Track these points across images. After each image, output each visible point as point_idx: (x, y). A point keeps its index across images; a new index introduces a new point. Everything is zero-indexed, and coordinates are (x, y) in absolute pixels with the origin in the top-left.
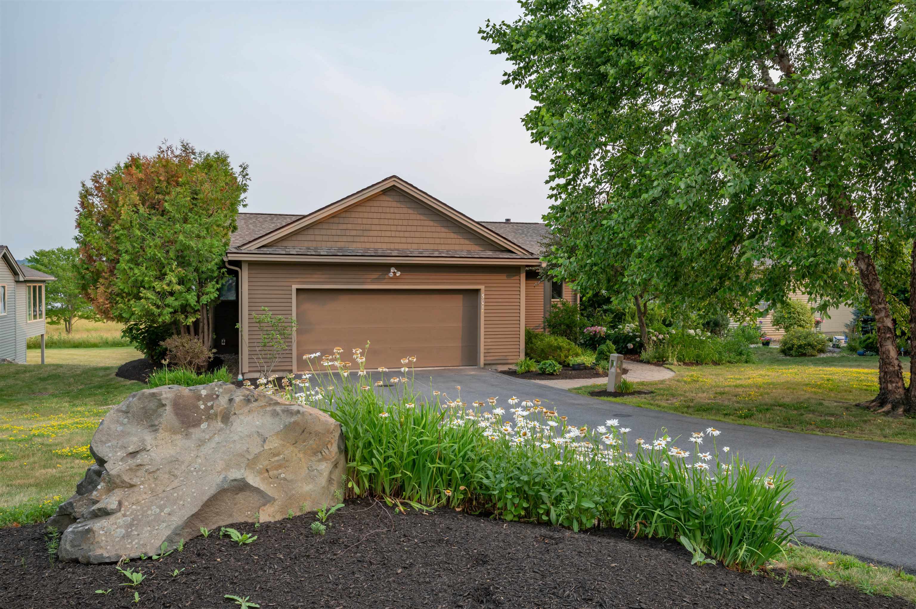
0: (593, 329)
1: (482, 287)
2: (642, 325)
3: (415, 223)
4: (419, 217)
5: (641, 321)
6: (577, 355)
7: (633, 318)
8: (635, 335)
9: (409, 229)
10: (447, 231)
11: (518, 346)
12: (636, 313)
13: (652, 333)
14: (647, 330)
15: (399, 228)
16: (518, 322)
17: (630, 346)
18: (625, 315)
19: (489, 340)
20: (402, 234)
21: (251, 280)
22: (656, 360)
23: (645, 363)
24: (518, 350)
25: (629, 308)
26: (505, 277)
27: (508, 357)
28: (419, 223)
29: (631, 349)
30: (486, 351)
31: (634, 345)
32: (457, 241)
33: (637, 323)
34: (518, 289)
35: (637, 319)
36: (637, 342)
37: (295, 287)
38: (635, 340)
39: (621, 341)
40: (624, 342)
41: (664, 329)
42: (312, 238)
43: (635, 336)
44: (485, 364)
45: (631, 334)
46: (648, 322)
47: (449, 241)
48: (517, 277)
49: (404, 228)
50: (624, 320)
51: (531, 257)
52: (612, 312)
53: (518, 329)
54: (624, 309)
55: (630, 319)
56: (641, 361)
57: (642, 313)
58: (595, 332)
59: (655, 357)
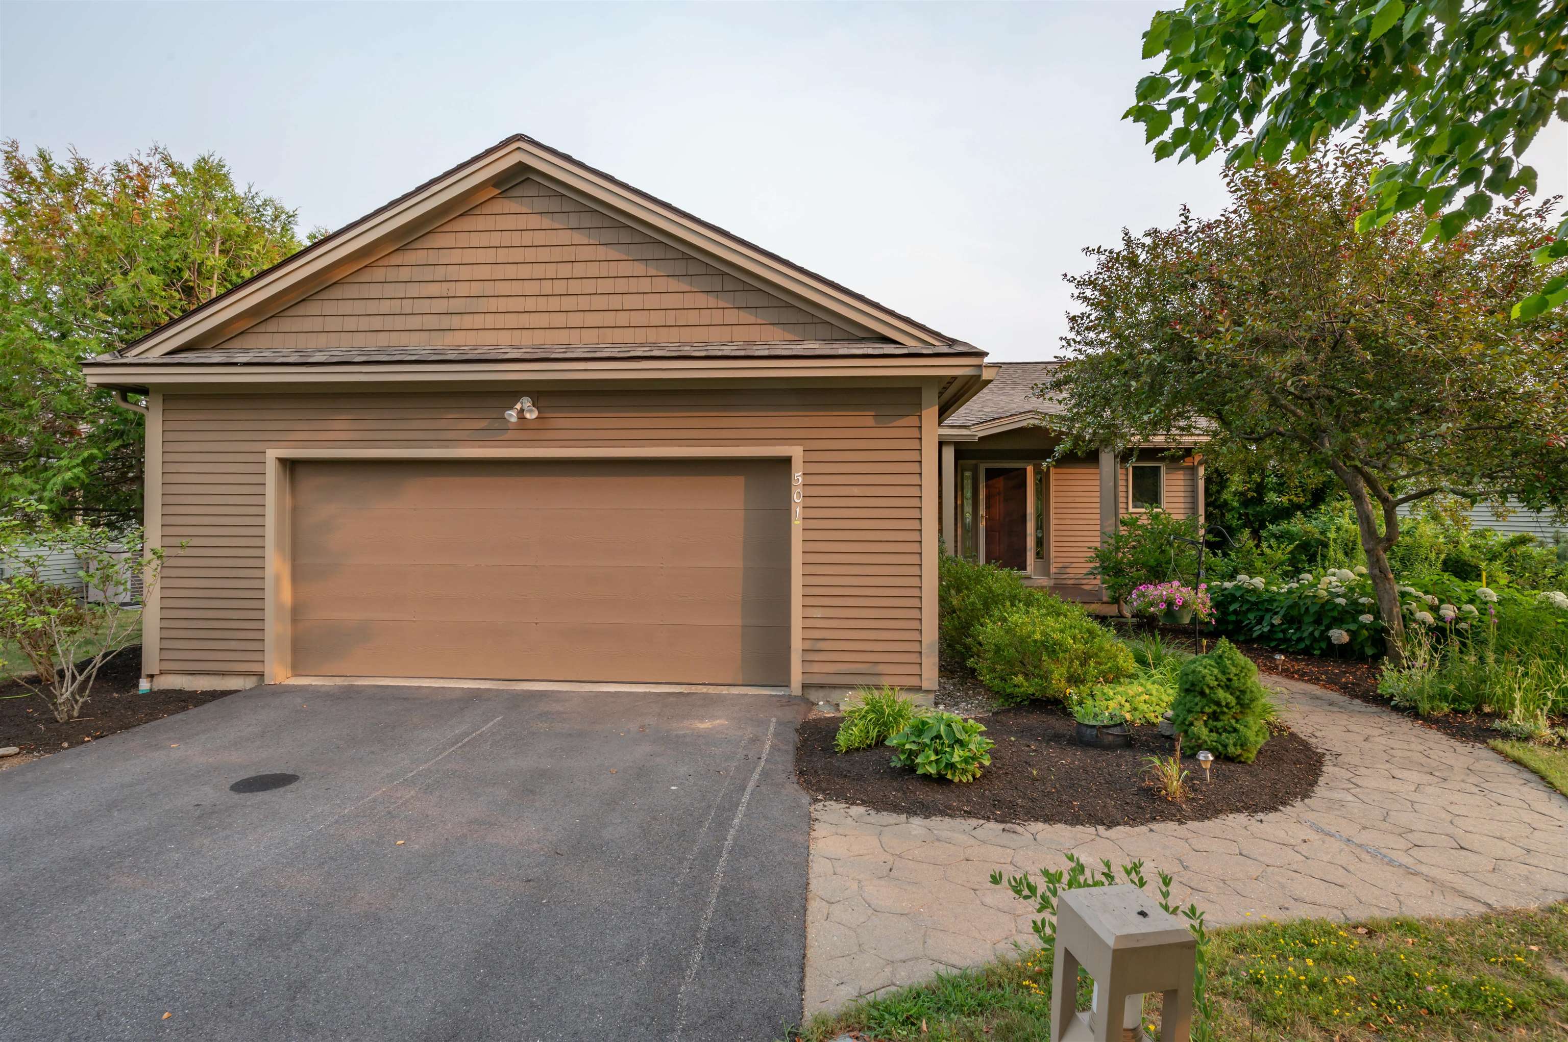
0: (1163, 591)
1: (796, 452)
2: (1378, 573)
3: (593, 270)
4: (602, 253)
5: (1374, 562)
6: (1115, 676)
7: (1349, 551)
8: (1355, 603)
9: (574, 286)
10: (686, 288)
11: (915, 636)
12: (1359, 541)
13: (1417, 599)
14: (1397, 588)
15: (547, 287)
16: (915, 559)
17: (1339, 636)
18: (1325, 545)
19: (818, 613)
20: (554, 304)
21: (170, 436)
22: (1446, 707)
23: (1396, 709)
24: (915, 647)
25: (1338, 529)
26: (870, 421)
27: (881, 669)
28: (603, 269)
29: (1342, 646)
30: (808, 645)
31: (1353, 634)
32: (718, 317)
33: (1364, 570)
34: (914, 456)
35: (1362, 555)
36: (1364, 626)
37: (273, 454)
38: (1355, 620)
39: (1308, 619)
40: (1318, 622)
41: (1457, 586)
42: (317, 324)
43: (1355, 609)
44: (805, 686)
45: (1341, 601)
46: (1397, 565)
47: (692, 317)
48: (912, 421)
49: (560, 287)
50: (1324, 557)
51: (946, 350)
52: (1291, 538)
53: (915, 582)
54: (1323, 533)
55: (1341, 556)
56: (1383, 702)
57: (1379, 540)
58: (1170, 604)
59: (1444, 697)
